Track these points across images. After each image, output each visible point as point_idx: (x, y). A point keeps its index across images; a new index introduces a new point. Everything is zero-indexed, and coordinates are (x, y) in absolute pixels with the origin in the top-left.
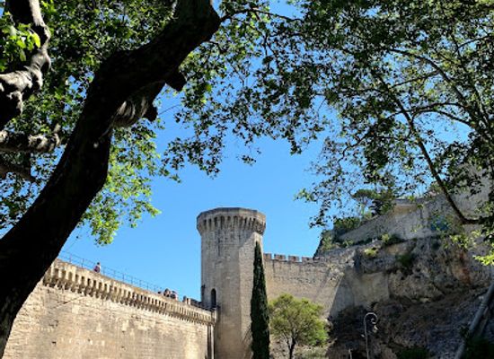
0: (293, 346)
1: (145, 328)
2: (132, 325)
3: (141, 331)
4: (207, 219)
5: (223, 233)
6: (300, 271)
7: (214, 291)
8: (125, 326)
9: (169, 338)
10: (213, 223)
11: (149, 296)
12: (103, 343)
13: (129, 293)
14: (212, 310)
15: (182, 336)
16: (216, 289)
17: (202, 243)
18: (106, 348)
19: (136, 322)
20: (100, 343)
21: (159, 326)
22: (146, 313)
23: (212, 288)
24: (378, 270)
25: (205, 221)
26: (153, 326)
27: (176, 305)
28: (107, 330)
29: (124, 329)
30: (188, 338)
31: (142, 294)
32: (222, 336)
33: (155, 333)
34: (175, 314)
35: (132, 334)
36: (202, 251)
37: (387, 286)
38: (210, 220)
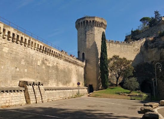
0: (118, 77)
1: (51, 65)
2: (43, 63)
3: (49, 67)
4: (80, 22)
5: (87, 28)
6: (121, 47)
7: (83, 54)
8: (39, 63)
9: (64, 71)
10: (83, 24)
11: (53, 50)
12: (26, 70)
13: (41, 46)
14: (83, 61)
15: (70, 71)
16: (85, 53)
17: (78, 33)
18: (28, 73)
19: (46, 62)
20: (24, 70)
21: (58, 65)
22: (51, 58)
23: (83, 52)
24: (155, 47)
25: (79, 23)
26: (55, 65)
27: (66, 56)
28: (28, 64)
29: (39, 64)
30: (73, 72)
31: (48, 48)
32: (87, 72)
33: (56, 68)
34: (66, 60)
35: (44, 67)
36: (78, 37)
37: (159, 54)
38: (81, 23)
